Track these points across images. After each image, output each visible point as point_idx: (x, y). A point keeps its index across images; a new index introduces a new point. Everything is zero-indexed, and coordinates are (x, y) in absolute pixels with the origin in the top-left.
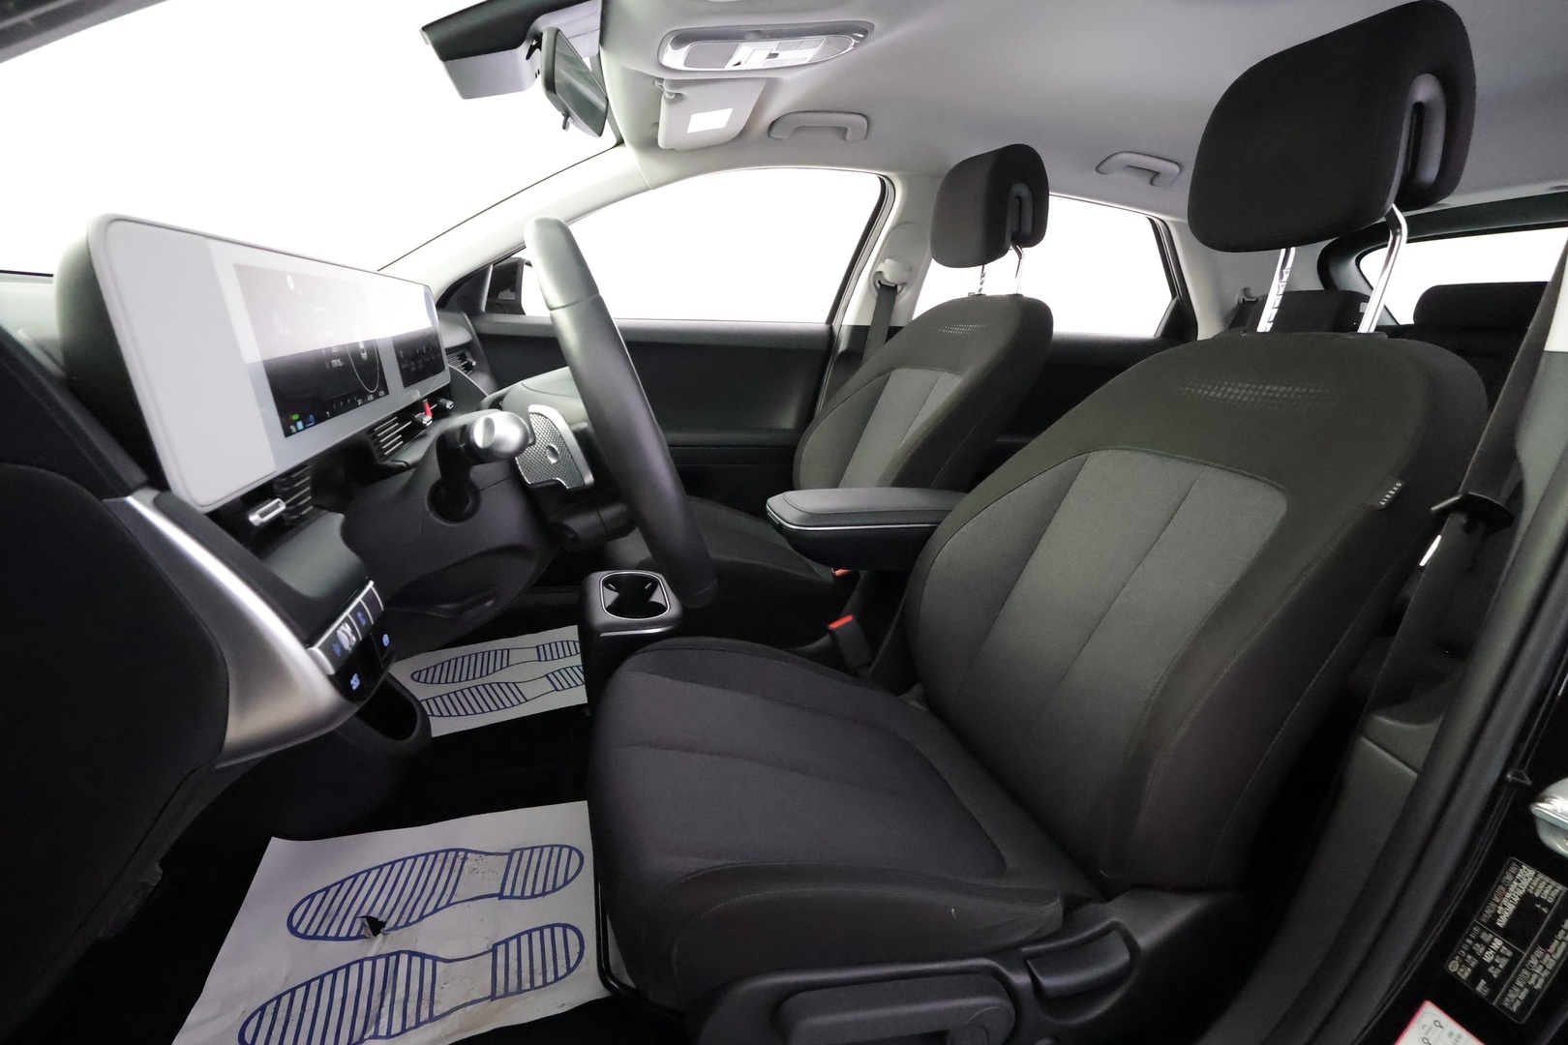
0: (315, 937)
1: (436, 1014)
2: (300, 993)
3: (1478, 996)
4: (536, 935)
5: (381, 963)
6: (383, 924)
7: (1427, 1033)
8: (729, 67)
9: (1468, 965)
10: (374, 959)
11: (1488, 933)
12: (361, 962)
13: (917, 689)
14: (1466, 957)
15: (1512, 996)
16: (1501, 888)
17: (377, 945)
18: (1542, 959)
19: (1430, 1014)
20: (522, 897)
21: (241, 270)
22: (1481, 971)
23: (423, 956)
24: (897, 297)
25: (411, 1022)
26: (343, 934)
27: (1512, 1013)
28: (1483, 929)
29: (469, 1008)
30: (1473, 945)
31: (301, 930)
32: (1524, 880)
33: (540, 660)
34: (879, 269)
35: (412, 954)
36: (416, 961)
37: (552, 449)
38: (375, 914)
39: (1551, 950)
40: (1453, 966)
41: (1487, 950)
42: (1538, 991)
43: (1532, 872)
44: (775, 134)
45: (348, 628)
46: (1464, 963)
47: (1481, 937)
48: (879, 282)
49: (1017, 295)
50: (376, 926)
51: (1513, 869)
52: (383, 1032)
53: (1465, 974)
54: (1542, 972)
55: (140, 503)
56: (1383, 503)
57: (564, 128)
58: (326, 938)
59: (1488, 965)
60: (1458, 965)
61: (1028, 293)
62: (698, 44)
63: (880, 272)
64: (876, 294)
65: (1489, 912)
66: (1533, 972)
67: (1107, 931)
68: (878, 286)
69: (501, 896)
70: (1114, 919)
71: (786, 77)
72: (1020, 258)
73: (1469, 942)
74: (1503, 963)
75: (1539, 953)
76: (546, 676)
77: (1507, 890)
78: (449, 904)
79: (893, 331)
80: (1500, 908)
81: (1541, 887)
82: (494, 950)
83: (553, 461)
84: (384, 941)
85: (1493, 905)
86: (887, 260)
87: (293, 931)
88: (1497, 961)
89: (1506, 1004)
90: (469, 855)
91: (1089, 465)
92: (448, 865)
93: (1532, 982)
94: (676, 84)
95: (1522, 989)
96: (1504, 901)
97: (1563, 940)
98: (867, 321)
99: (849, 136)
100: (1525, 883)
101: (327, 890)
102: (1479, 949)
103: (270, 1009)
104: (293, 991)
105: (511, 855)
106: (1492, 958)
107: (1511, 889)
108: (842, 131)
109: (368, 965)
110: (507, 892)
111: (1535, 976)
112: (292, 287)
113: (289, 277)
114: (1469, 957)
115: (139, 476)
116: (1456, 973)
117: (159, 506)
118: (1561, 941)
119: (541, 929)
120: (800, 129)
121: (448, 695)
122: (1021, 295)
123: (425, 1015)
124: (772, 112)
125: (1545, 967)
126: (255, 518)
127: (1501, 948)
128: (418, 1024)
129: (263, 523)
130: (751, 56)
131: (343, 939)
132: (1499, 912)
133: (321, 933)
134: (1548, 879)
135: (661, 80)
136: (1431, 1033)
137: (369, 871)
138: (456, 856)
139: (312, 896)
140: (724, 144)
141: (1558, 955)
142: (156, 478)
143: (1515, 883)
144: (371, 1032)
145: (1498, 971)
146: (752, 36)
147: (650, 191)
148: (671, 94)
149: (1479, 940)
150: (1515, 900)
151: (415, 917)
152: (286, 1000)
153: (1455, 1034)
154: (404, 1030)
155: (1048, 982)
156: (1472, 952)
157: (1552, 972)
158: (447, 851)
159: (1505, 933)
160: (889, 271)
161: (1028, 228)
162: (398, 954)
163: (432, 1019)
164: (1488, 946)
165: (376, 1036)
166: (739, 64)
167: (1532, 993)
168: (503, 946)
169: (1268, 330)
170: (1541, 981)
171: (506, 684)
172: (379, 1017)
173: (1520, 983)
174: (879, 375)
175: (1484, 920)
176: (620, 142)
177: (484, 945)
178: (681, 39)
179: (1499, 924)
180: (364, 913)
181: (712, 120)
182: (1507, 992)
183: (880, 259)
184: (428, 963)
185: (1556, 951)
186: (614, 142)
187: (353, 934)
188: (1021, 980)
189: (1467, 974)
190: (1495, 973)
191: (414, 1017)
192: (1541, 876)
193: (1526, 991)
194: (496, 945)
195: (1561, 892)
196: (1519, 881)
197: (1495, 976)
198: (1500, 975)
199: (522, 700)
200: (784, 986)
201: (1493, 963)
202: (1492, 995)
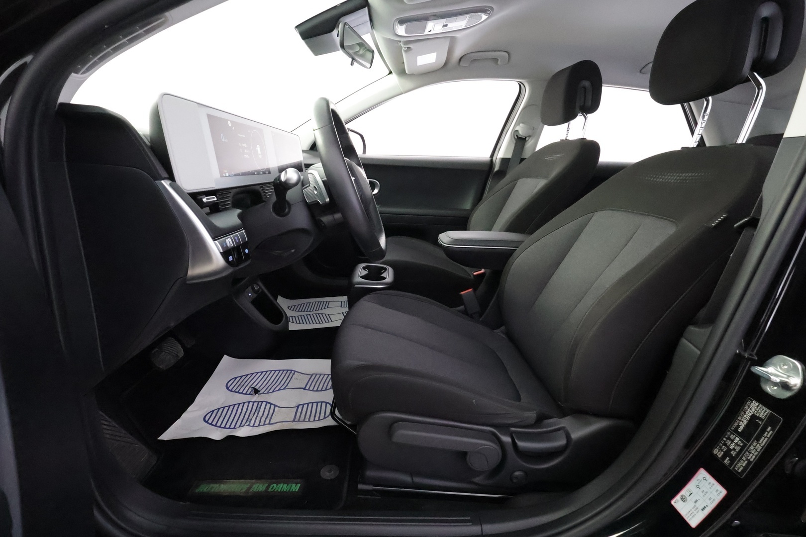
0: (235, 392)
1: (271, 422)
2: (226, 409)
3: (724, 465)
4: (315, 405)
5: (256, 404)
6: (259, 391)
7: (699, 483)
8: (426, 33)
9: (722, 451)
10: (254, 402)
11: (734, 434)
12: (249, 402)
13: (503, 328)
14: (722, 447)
15: (739, 464)
16: (743, 413)
17: (256, 398)
18: (755, 446)
19: (702, 474)
20: (313, 390)
21: (209, 116)
22: (727, 453)
23: (271, 404)
24: (526, 143)
25: (262, 423)
26: (244, 392)
27: (737, 472)
28: (732, 433)
29: (284, 423)
30: (726, 441)
31: (230, 388)
32: (754, 408)
33: (341, 307)
34: (516, 129)
35: (267, 403)
36: (268, 405)
37: (315, 187)
38: (257, 387)
39: (760, 442)
40: (716, 451)
41: (732, 443)
42: (752, 462)
43: (757, 404)
44: (461, 64)
45: (230, 240)
46: (721, 450)
47: (731, 437)
48: (517, 136)
49: (583, 139)
50: (256, 391)
51: (749, 403)
52: (252, 425)
53: (720, 455)
54: (755, 453)
55: (166, 184)
56: (713, 225)
57: (351, 65)
58: (238, 392)
59: (731, 450)
60: (718, 451)
61: (589, 137)
62: (409, 23)
63: (517, 131)
64: (515, 142)
65: (736, 424)
66: (750, 453)
67: (559, 429)
68: (516, 137)
69: (304, 389)
70: (563, 425)
71: (458, 35)
72: (586, 119)
73: (725, 439)
74: (738, 449)
75: (755, 444)
76: (343, 313)
77: (745, 412)
78: (284, 389)
79: (522, 160)
80: (741, 422)
81: (760, 411)
82: (298, 407)
83: (316, 192)
84: (258, 397)
85: (738, 421)
86: (521, 125)
87: (228, 388)
88: (735, 448)
89: (736, 469)
90: (296, 373)
91: (594, 218)
92: (287, 375)
93: (749, 458)
94: (406, 43)
95: (744, 461)
96: (743, 419)
97: (766, 437)
98: (509, 156)
99: (499, 62)
100: (753, 410)
101: (242, 377)
102: (728, 442)
103: (215, 412)
104: (224, 408)
105: (312, 375)
106: (733, 447)
107: (747, 413)
108: (495, 60)
109: (251, 404)
110: (307, 388)
111: (751, 455)
112: (230, 125)
113: (229, 122)
114: (723, 447)
115: (166, 175)
116: (716, 454)
117: (171, 185)
118: (765, 437)
119: (317, 403)
120: (475, 60)
121: (301, 316)
122: (586, 139)
123: (267, 422)
124: (458, 52)
125: (756, 451)
126: (205, 200)
127: (738, 441)
128: (264, 424)
129: (207, 202)
130: (434, 27)
131: (244, 394)
132: (740, 425)
133: (237, 391)
134: (763, 407)
135: (400, 41)
136: (701, 483)
137: (258, 373)
138: (291, 372)
139: (236, 378)
140: (436, 70)
141: (763, 444)
142: (171, 177)
143: (749, 410)
144: (248, 423)
145: (735, 453)
146: (432, 18)
147: (403, 95)
148: (405, 48)
149: (729, 438)
150: (748, 418)
151: (271, 391)
152: (221, 410)
153: (712, 484)
154: (259, 426)
155: (521, 444)
156: (725, 444)
157: (759, 452)
158: (288, 370)
159: (741, 435)
160: (522, 130)
161: (589, 103)
162: (262, 402)
163: (269, 424)
164: (732, 441)
165: (248, 425)
166: (430, 31)
167: (749, 462)
168: (302, 406)
169: (695, 146)
170: (754, 457)
171: (325, 314)
172: (251, 420)
173: (744, 459)
174: (511, 182)
175: (733, 429)
176: (391, 73)
177: (295, 404)
178: (402, 22)
179: (739, 431)
180: (253, 386)
181: (428, 59)
182: (737, 463)
183: (517, 124)
184: (272, 407)
185: (762, 442)
186: (388, 73)
187: (248, 393)
188: (506, 439)
189: (721, 455)
190: (733, 453)
191: (263, 422)
192: (761, 406)
193: (746, 462)
194: (299, 405)
195: (768, 413)
196: (750, 409)
197: (734, 455)
198: (736, 455)
199: (330, 321)
200: (394, 417)
201: (734, 449)
202: (731, 465)
